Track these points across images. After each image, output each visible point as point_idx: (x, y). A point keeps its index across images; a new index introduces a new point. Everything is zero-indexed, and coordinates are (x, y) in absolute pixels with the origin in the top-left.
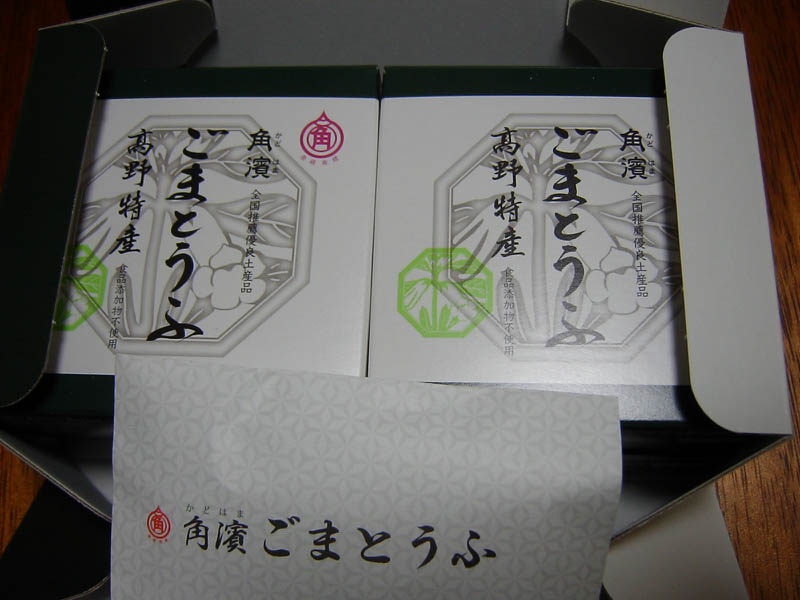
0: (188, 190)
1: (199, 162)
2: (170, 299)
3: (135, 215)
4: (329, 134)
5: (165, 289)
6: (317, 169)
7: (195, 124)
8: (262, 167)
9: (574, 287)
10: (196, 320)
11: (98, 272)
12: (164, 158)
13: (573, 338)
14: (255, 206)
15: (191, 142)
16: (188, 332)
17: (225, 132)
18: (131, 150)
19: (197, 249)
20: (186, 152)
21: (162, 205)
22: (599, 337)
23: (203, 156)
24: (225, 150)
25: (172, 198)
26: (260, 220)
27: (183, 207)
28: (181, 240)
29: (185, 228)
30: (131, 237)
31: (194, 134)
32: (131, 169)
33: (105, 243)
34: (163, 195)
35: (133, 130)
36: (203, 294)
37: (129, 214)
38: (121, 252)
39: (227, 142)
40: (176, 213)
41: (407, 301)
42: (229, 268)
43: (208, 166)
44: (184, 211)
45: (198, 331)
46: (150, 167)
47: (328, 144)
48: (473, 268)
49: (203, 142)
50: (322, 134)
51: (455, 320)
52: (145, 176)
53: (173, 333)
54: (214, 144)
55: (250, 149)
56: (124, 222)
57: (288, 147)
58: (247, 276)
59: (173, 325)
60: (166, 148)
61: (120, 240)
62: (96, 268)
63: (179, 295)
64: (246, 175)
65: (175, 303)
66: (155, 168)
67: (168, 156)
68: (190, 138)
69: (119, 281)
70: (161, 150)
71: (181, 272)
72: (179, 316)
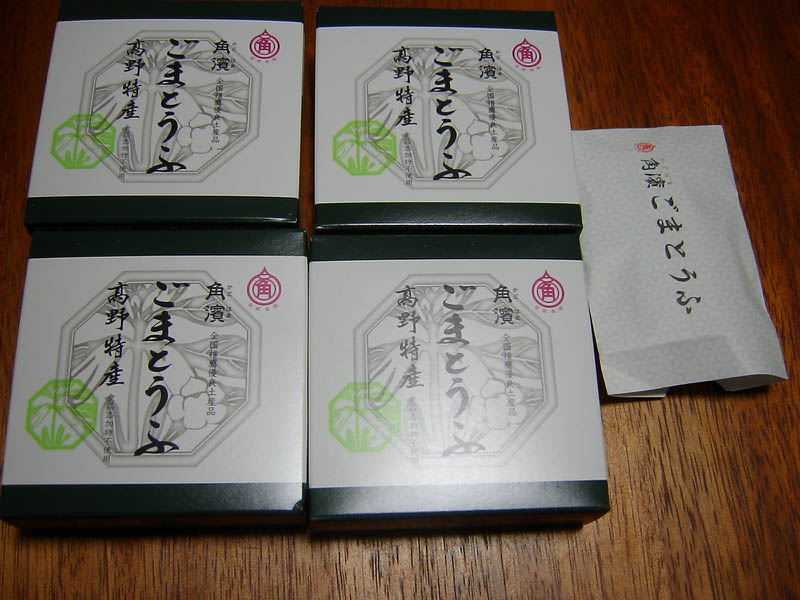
0: (160, 333)
1: (167, 309)
2: (151, 422)
3: (118, 354)
4: (270, 286)
5: (146, 415)
6: (261, 313)
7: (163, 278)
8: (217, 313)
9: (461, 410)
10: (174, 438)
11: (90, 401)
12: (138, 306)
13: (462, 450)
14: (214, 345)
15: (160, 293)
16: (167, 448)
17: (187, 285)
18: (111, 300)
19: (170, 380)
20: (156, 302)
21: (139, 345)
22: (482, 447)
23: (170, 305)
24: (187, 300)
25: (147, 339)
26: (219, 356)
27: (157, 347)
28: (157, 374)
29: (159, 364)
30: (116, 372)
31: (162, 286)
32: (112, 315)
33: (94, 378)
34: (140, 338)
35: (111, 283)
36: (177, 418)
37: (113, 353)
38: (109, 385)
39: (189, 293)
40: (151, 352)
41: (340, 153)
42: (196, 395)
43: (174, 312)
44: (158, 350)
45: (175, 447)
46: (127, 314)
47: (269, 293)
48: (383, 133)
49: (169, 293)
50: (264, 286)
51: (373, 165)
52: (124, 322)
53: (155, 449)
54: (178, 295)
55: (207, 299)
56: (109, 360)
57: (238, 297)
58: (211, 402)
59: (155, 442)
60: (140, 297)
61: (107, 375)
62: (88, 397)
63: (158, 418)
64: (206, 320)
65: (155, 425)
66: (131, 315)
67: (141, 305)
68: (159, 290)
69: (108, 408)
70: (135, 300)
71: (158, 400)
72: (159, 435)
